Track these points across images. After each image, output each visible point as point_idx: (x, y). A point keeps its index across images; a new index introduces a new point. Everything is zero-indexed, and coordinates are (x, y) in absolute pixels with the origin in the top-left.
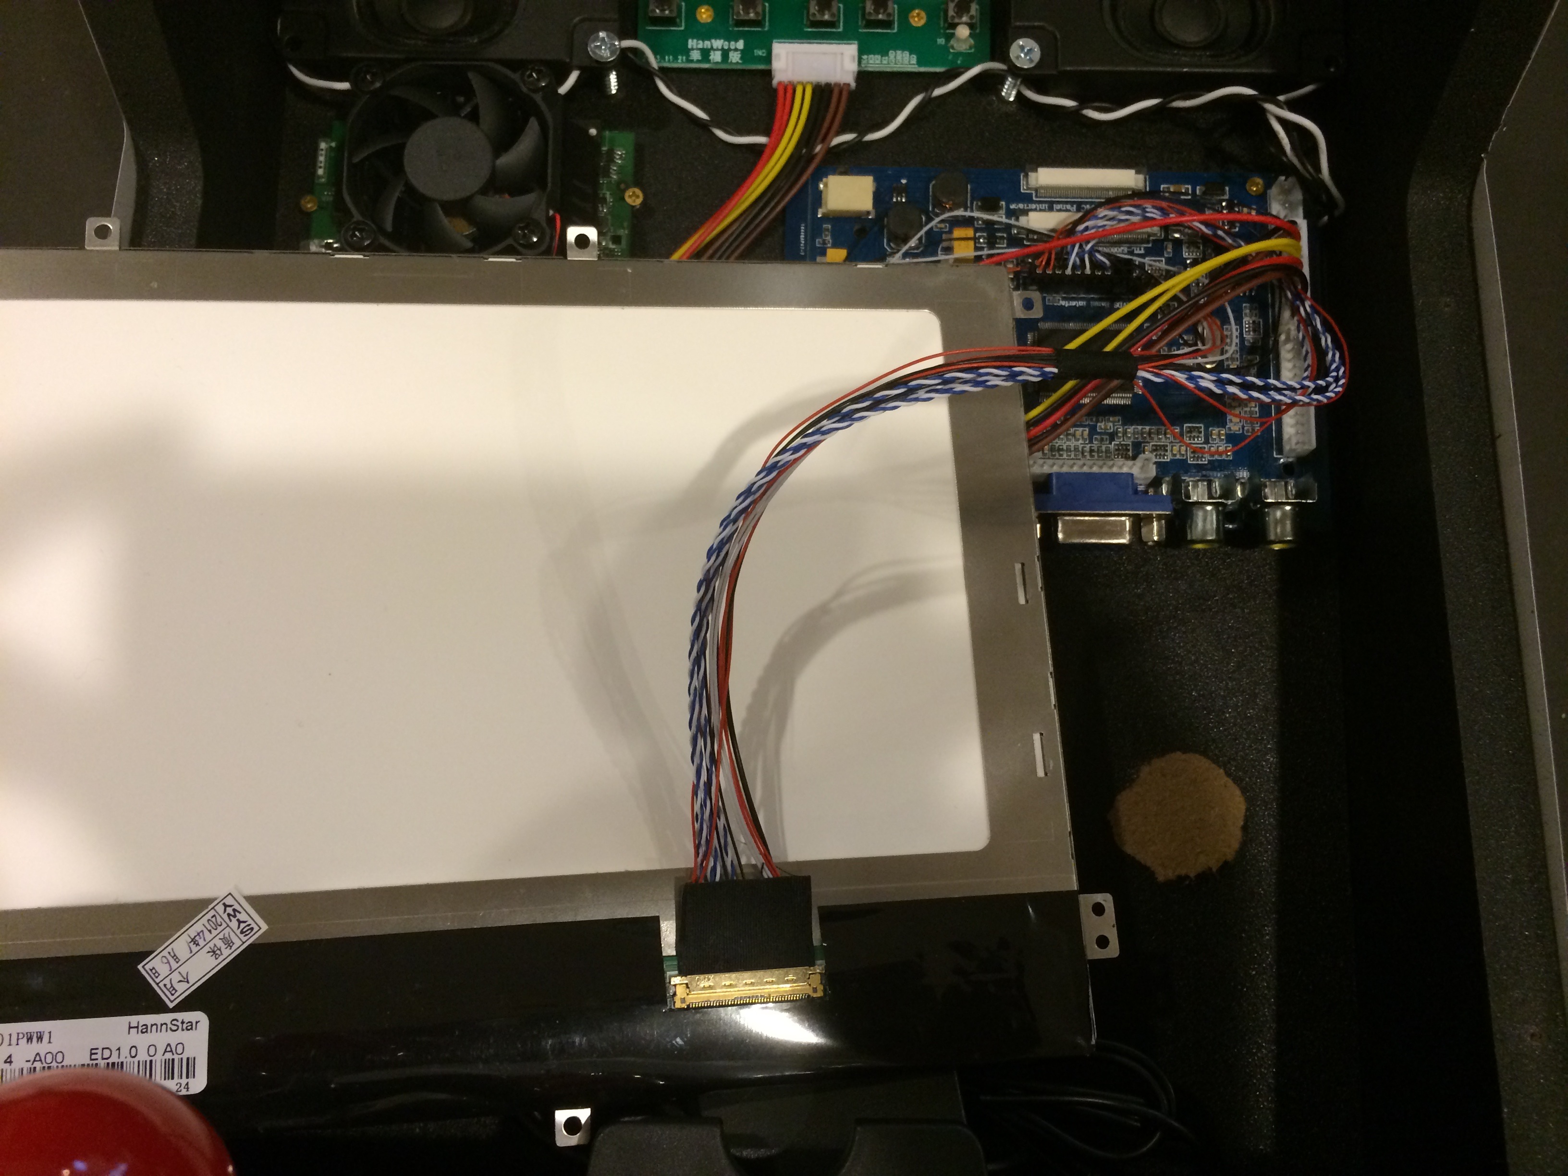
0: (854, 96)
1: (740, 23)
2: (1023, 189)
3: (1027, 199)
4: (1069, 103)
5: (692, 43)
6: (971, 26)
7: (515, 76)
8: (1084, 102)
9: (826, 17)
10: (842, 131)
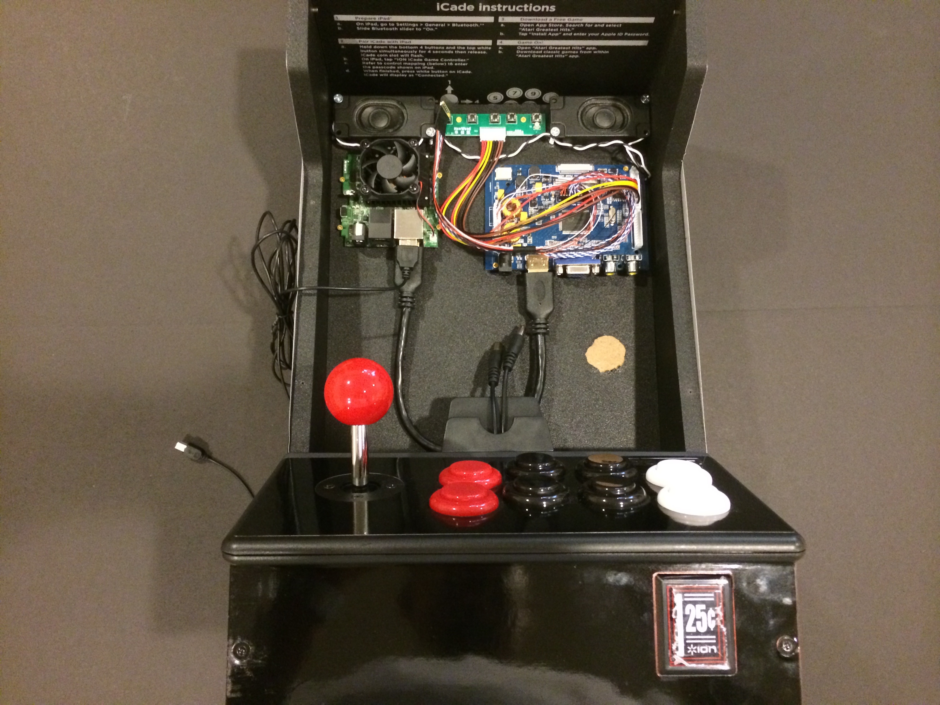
0: (505, 144)
1: (470, 123)
2: (557, 171)
3: (558, 173)
4: (570, 145)
5: (455, 129)
6: (539, 122)
7: (408, 143)
8: (574, 144)
9: (496, 120)
10: (502, 154)
